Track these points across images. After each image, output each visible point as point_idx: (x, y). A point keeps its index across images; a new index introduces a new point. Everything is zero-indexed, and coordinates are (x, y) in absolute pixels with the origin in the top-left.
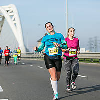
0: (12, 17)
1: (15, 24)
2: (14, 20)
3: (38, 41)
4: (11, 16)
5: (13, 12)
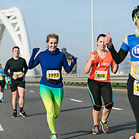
0: (14, 25)
1: (19, 35)
2: (18, 30)
5: (15, 18)
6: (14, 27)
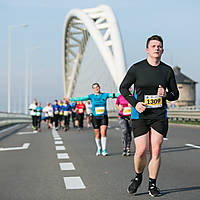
0: (103, 31)
1: (111, 47)
2: (109, 39)
4: (101, 30)
5: (105, 21)
6: (103, 34)
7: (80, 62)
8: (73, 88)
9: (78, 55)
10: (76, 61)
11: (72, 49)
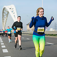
1: (14, 16)
2: (14, 13)
3: (27, 25)
4: (12, 11)
7: (7, 19)
8: (5, 26)
9: (6, 18)
10: (6, 19)
11: (4, 16)
